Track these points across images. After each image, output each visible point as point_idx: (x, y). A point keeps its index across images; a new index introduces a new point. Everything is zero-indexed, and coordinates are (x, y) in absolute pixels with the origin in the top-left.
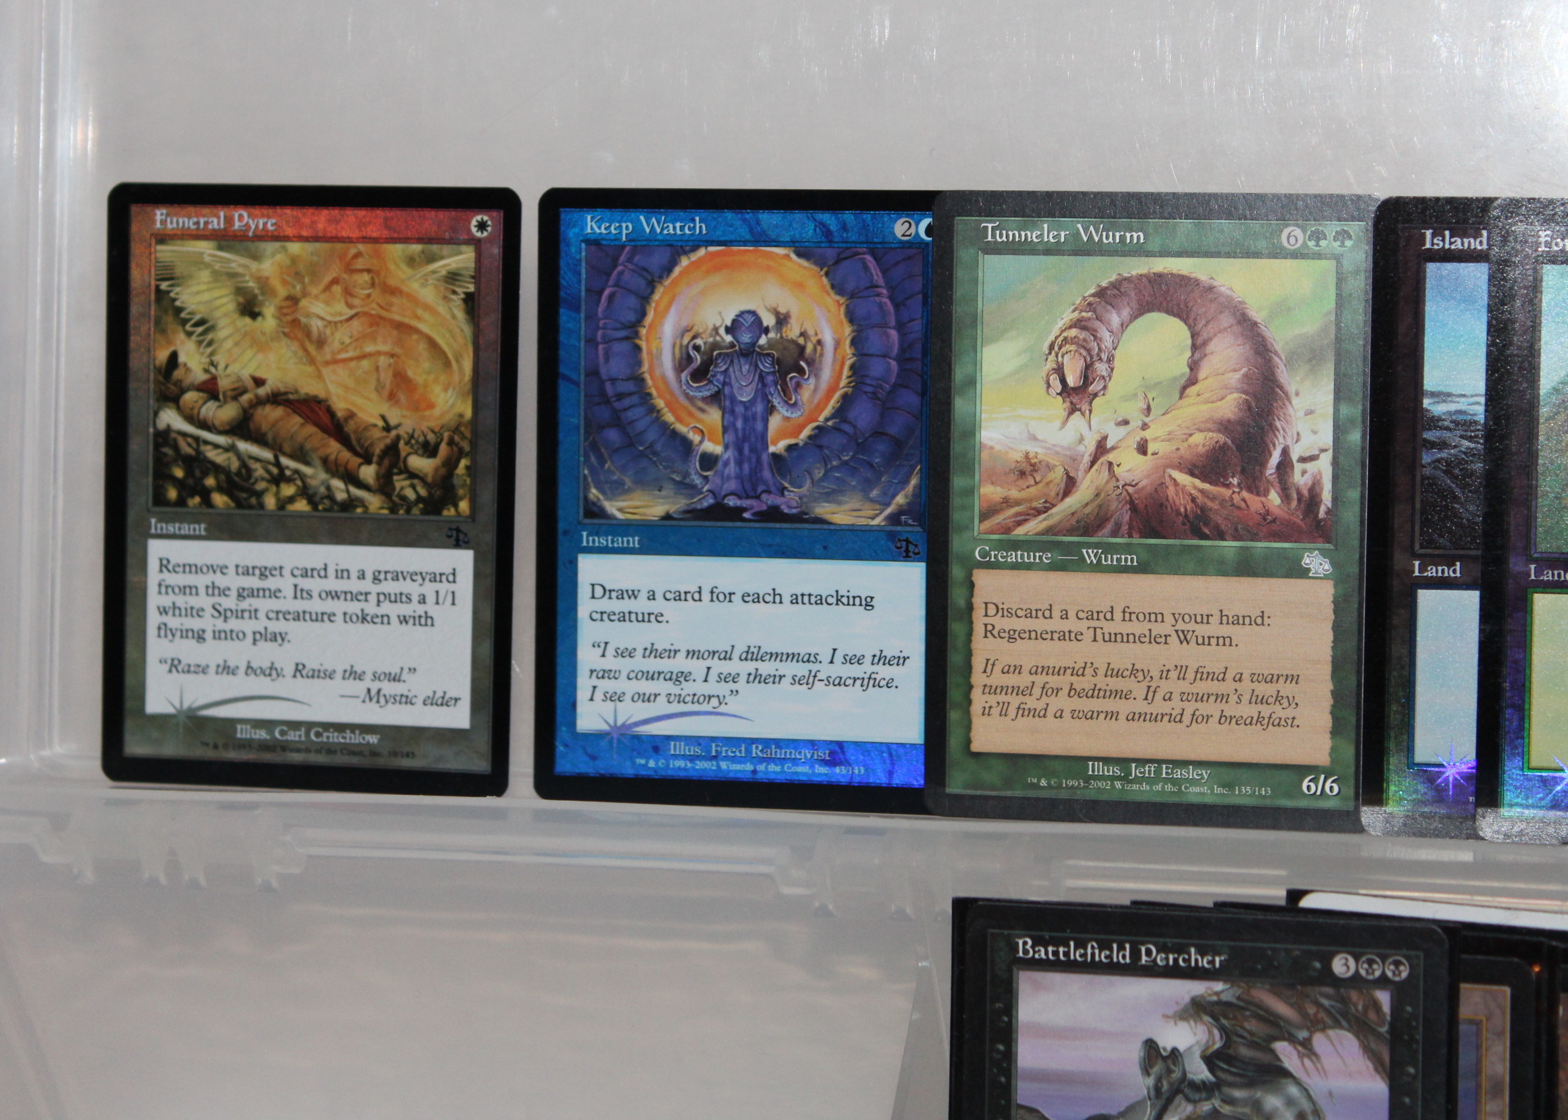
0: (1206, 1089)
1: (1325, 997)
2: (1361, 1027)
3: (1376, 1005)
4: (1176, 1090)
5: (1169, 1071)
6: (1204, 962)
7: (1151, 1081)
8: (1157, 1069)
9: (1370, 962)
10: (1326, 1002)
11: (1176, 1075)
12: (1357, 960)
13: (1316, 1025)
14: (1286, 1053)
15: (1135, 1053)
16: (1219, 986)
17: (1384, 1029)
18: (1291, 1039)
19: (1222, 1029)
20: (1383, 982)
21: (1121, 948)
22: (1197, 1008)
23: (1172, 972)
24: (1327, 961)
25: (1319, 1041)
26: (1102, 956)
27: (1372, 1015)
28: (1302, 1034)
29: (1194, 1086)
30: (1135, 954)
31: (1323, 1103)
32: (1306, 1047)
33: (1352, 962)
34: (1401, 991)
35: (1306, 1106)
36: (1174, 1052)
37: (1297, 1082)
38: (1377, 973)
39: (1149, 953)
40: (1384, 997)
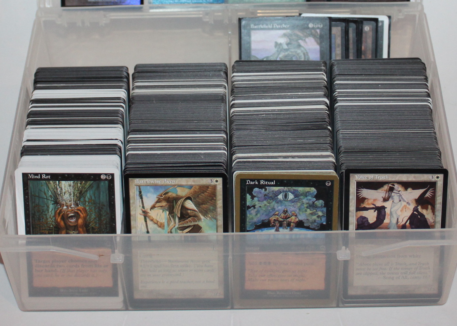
0: (286, 50)
2: (314, 36)
3: (317, 32)
4: (281, 50)
5: (280, 47)
6: (285, 26)
7: (276, 49)
8: (278, 47)
9: (316, 24)
10: (308, 32)
11: (281, 47)
12: (313, 24)
13: (306, 37)
14: (301, 42)
15: (273, 44)
16: (288, 31)
17: (318, 36)
18: (302, 39)
19: (290, 39)
20: (318, 28)
21: (270, 25)
22: (285, 35)
23: (280, 29)
24: (308, 25)
25: (307, 40)
26: (266, 27)
27: (316, 34)
28: (304, 38)
29: (285, 50)
30: (273, 26)
31: (308, 51)
32: (305, 40)
33: (312, 25)
34: (322, 29)
35: (305, 52)
36: (281, 44)
37: (303, 47)
38: (317, 26)
39: (275, 26)
40: (318, 31)
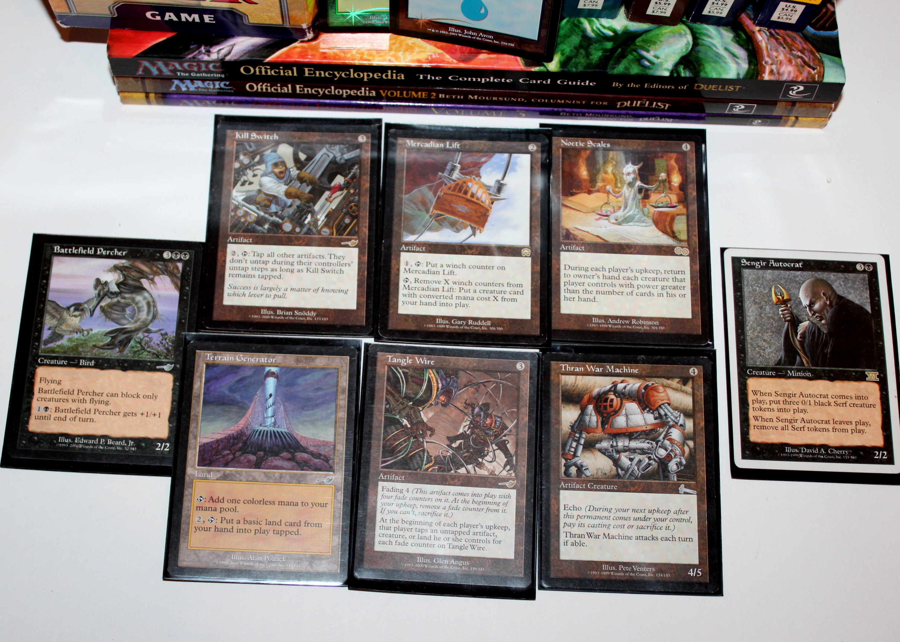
0: (116, 294)
1: (160, 265)
2: (171, 275)
3: (177, 268)
4: (105, 295)
5: (104, 288)
6: (120, 254)
7: (97, 292)
8: (100, 287)
9: (176, 254)
10: (160, 266)
11: (106, 289)
12: (172, 253)
13: (156, 274)
14: (145, 283)
15: (93, 282)
16: (124, 261)
17: (179, 275)
18: (147, 278)
19: (124, 275)
20: (180, 260)
21: (91, 249)
22: (116, 268)
23: (108, 257)
24: (162, 253)
25: (157, 279)
26: (84, 252)
27: (175, 271)
28: (151, 277)
29: (112, 293)
30: (96, 251)
31: (156, 299)
32: (152, 280)
33: (170, 254)
34: (186, 263)
35: (150, 299)
36: (106, 283)
37: (148, 292)
38: (178, 257)
39: (100, 251)
40: (180, 265)
